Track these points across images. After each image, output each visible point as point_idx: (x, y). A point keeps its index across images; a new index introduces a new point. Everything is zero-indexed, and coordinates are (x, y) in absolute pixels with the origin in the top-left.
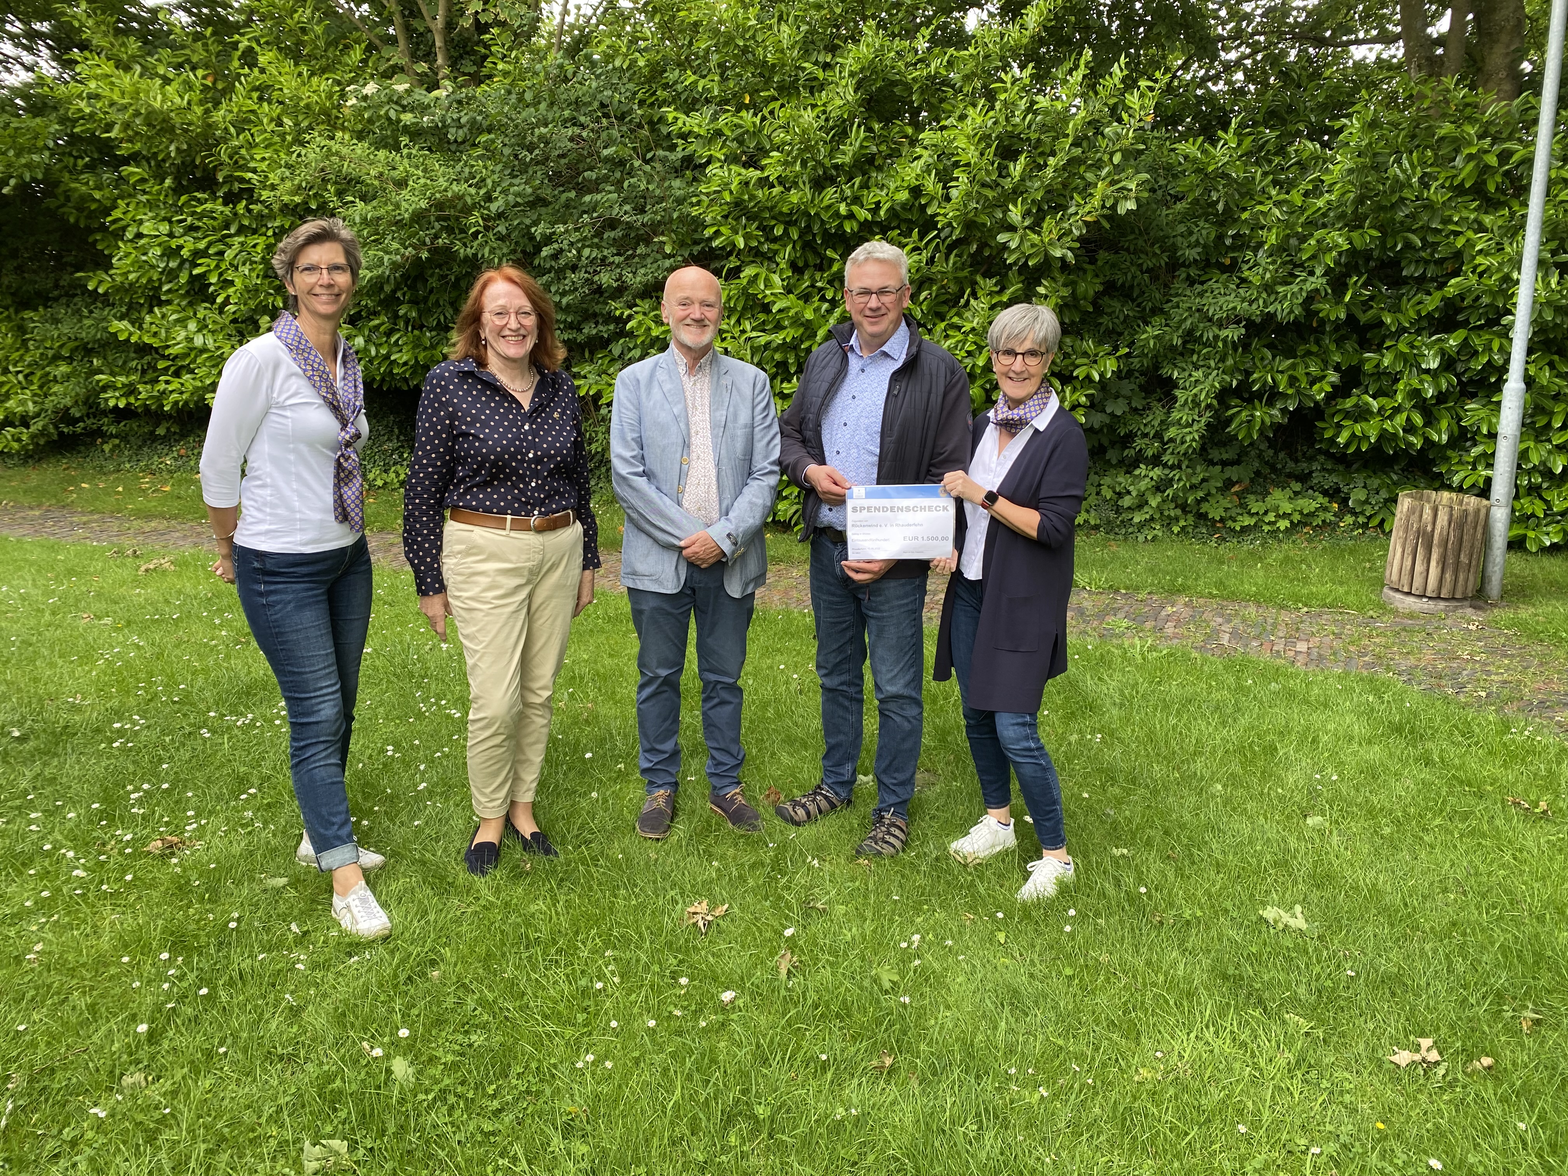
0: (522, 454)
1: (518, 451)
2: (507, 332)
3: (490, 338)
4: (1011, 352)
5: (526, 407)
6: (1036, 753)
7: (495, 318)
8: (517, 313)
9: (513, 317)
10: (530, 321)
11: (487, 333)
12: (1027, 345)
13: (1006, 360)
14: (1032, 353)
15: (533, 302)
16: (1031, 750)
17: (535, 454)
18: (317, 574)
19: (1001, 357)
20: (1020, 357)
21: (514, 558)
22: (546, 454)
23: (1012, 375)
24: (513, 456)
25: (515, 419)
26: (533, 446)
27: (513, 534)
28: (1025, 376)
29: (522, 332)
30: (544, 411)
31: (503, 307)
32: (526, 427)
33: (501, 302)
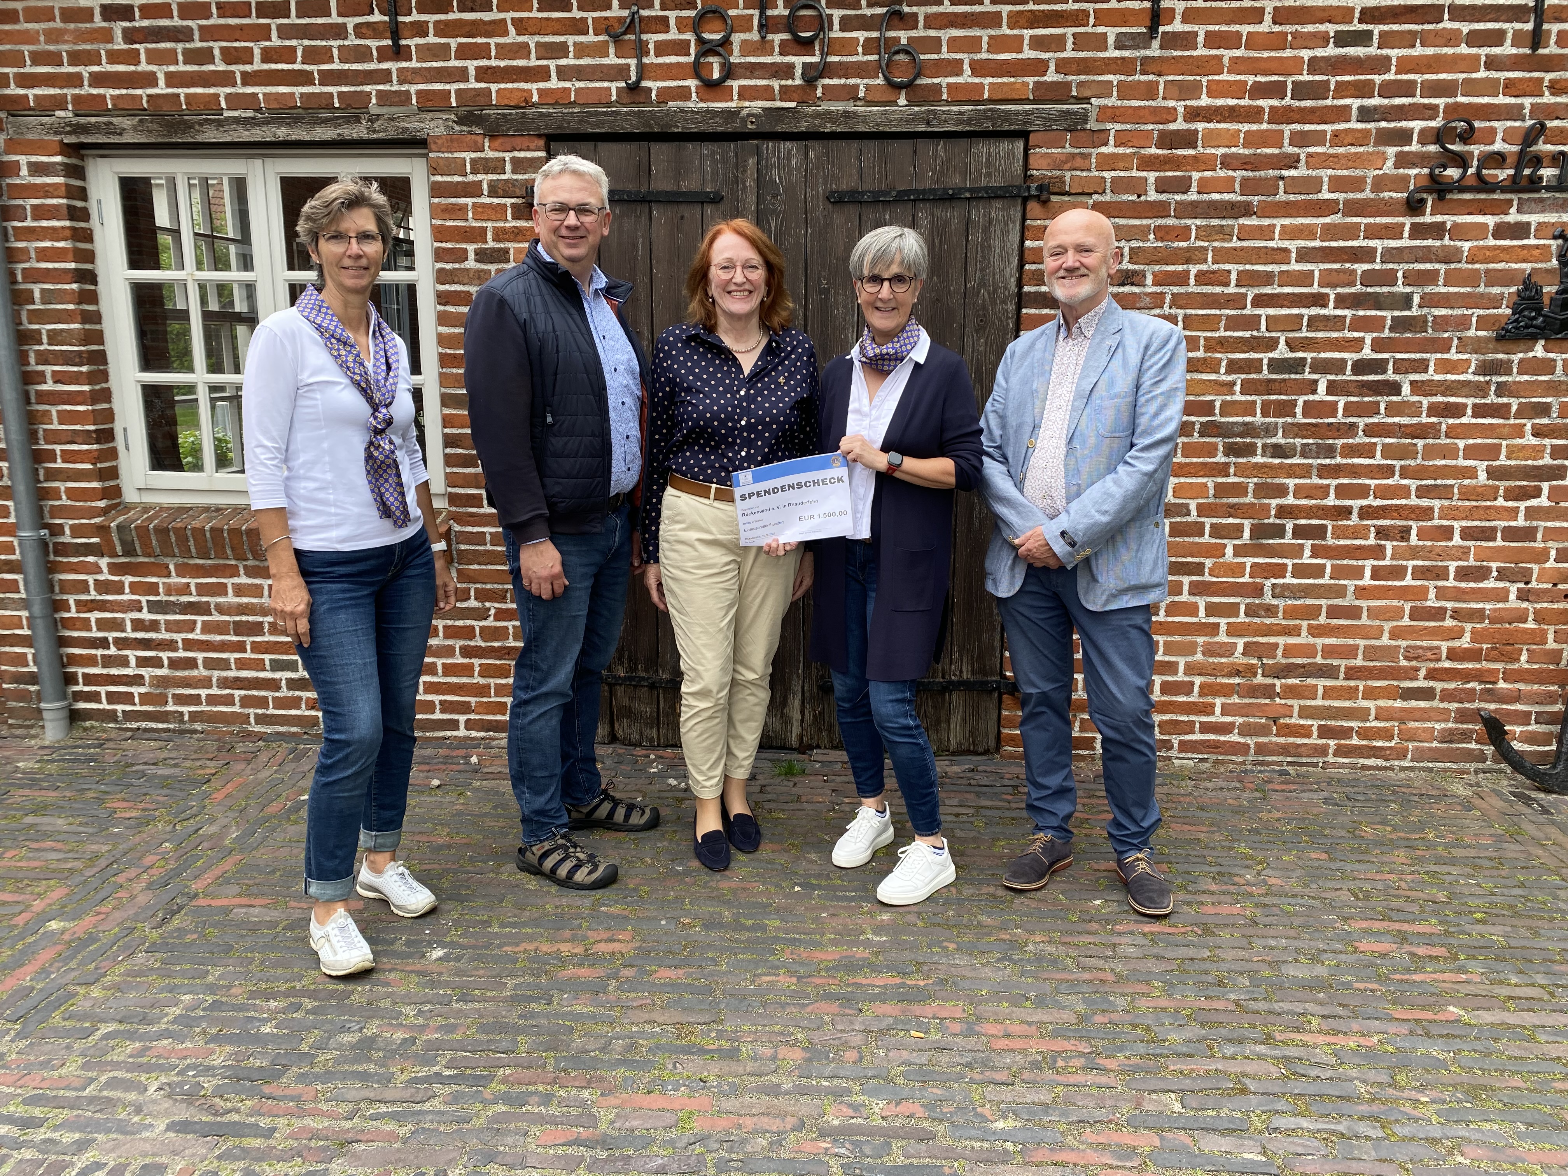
0: (733, 420)
1: (730, 417)
2: (733, 287)
3: (716, 296)
4: (877, 279)
5: (747, 371)
6: (915, 732)
7: (720, 272)
8: (744, 267)
9: (739, 269)
10: (758, 275)
11: (714, 291)
12: (895, 269)
13: (870, 288)
14: (898, 279)
15: (761, 253)
16: (908, 728)
17: (748, 422)
18: (360, 574)
19: (866, 286)
20: (886, 284)
21: (714, 530)
22: (760, 421)
23: (879, 304)
24: (723, 423)
25: (732, 385)
26: (747, 412)
27: (717, 504)
28: (893, 305)
29: (747, 287)
30: (768, 374)
31: (730, 260)
32: (742, 393)
33: (727, 255)
